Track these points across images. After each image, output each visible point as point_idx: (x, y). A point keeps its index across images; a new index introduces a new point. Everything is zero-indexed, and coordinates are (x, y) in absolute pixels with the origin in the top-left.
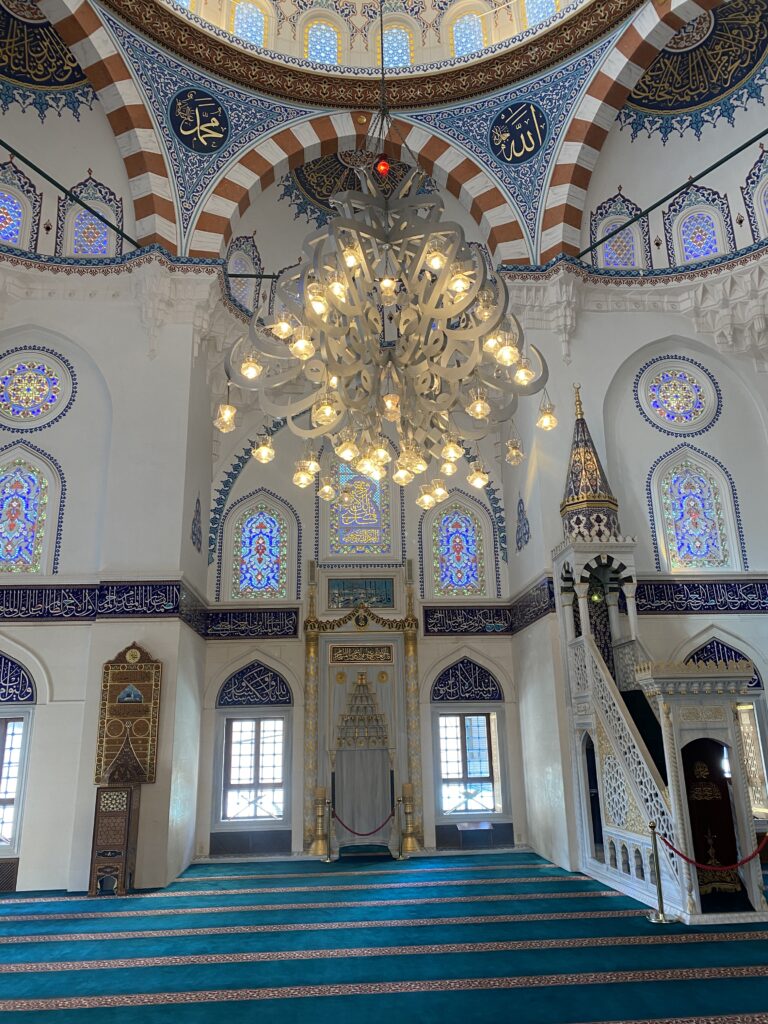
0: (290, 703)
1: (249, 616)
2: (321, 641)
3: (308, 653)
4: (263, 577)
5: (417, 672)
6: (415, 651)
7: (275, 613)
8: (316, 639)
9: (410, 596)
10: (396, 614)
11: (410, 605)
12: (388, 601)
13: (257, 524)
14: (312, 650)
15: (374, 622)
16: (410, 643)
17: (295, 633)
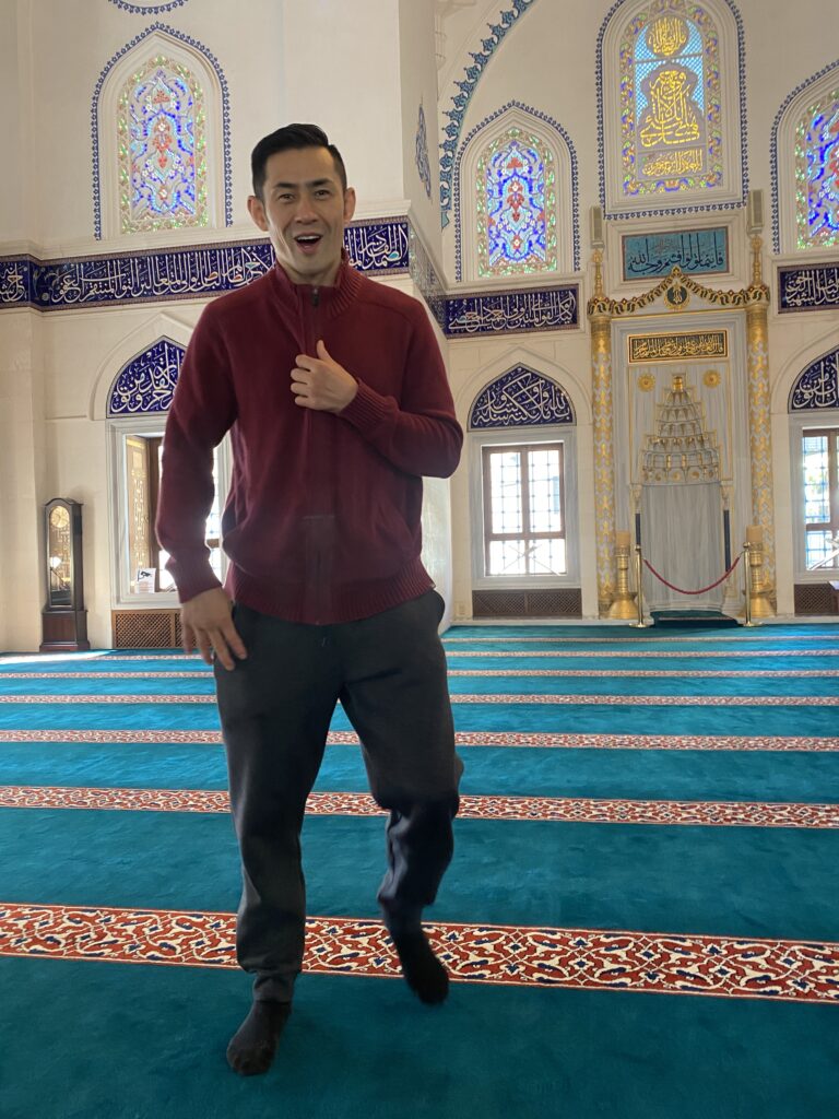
0: (571, 421)
1: (505, 302)
2: (614, 331)
3: (595, 348)
4: (521, 241)
5: (766, 368)
6: (765, 336)
7: (544, 294)
8: (607, 327)
9: (756, 251)
10: (733, 281)
11: (757, 266)
12: (720, 263)
13: (509, 160)
14: (602, 342)
15: (697, 296)
16: (757, 322)
17: (575, 320)
